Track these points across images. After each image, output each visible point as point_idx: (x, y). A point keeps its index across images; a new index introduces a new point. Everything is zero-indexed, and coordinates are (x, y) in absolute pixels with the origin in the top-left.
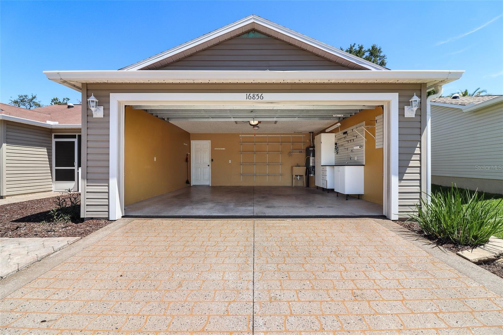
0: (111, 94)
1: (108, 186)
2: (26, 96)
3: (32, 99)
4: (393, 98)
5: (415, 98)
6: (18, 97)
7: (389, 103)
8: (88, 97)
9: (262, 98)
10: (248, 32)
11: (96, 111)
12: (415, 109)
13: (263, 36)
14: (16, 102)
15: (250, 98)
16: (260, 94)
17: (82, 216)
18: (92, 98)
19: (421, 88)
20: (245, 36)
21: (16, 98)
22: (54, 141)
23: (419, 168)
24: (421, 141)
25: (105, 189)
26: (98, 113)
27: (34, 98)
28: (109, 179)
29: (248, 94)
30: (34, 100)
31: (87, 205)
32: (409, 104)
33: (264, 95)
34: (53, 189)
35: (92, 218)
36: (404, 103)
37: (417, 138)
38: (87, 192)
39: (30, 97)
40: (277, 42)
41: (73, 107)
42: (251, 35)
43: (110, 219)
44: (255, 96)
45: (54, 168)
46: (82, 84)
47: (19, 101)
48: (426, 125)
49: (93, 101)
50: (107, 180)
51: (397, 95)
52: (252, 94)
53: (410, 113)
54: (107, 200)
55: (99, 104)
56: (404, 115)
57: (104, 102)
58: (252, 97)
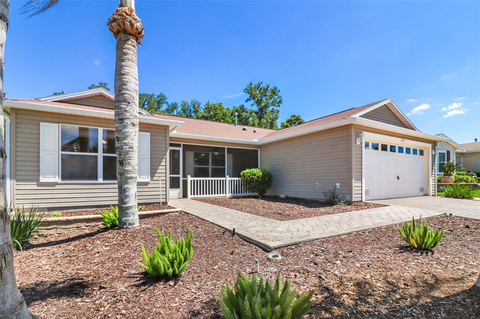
0: (363, 132)
1: (362, 183)
9: (404, 141)
13: (386, 108)
26: (359, 142)
28: (362, 179)
31: (355, 194)
38: (355, 186)
43: (363, 201)
52: (402, 139)
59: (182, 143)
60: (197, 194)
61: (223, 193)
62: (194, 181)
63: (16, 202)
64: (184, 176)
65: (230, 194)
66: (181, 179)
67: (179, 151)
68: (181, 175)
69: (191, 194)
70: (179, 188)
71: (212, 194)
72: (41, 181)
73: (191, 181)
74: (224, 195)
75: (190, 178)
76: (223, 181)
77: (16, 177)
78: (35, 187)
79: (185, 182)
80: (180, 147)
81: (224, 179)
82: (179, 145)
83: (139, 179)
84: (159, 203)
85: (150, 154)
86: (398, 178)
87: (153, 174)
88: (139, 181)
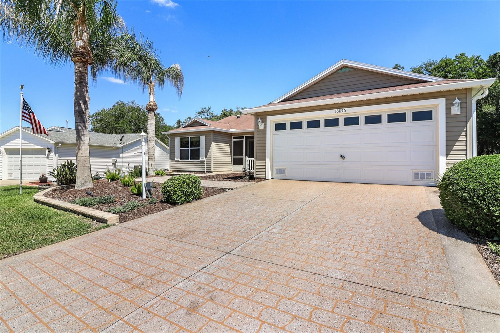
0: (267, 117)
1: (266, 162)
2: (205, 108)
3: (208, 110)
4: (441, 103)
5: (458, 101)
6: (201, 110)
7: (438, 105)
8: (257, 119)
9: (345, 111)
10: (341, 69)
11: (261, 126)
12: (458, 109)
13: (351, 69)
14: (199, 113)
15: (338, 112)
16: (344, 109)
17: (254, 177)
18: (259, 120)
19: (466, 92)
20: (340, 71)
21: (199, 110)
22: (233, 140)
23: (465, 151)
24: (466, 126)
25: (264, 164)
26: (261, 127)
27: (209, 109)
28: (266, 159)
29: (337, 110)
30: (209, 111)
31: (257, 172)
32: (453, 105)
33: (346, 109)
34: (232, 170)
35: (258, 178)
36: (450, 105)
38: (257, 165)
39: (207, 109)
40: (361, 71)
41: (240, 117)
42: (343, 70)
43: (266, 179)
44: (341, 111)
45: (233, 157)
46: (255, 113)
47: (201, 112)
49: (260, 121)
50: (265, 159)
51: (444, 100)
52: (339, 110)
53: (455, 111)
54: (265, 169)
55: (262, 122)
56: (451, 113)
57: (264, 121)
58: (339, 111)
59: (245, 136)
62: (250, 160)
63: (171, 168)
64: (245, 157)
70: (243, 165)
72: (176, 160)
75: (247, 159)
79: (245, 161)
80: (243, 138)
83: (201, 159)
84: (205, 171)
85: (205, 146)
86: (342, 157)
87: (206, 156)
88: (201, 160)
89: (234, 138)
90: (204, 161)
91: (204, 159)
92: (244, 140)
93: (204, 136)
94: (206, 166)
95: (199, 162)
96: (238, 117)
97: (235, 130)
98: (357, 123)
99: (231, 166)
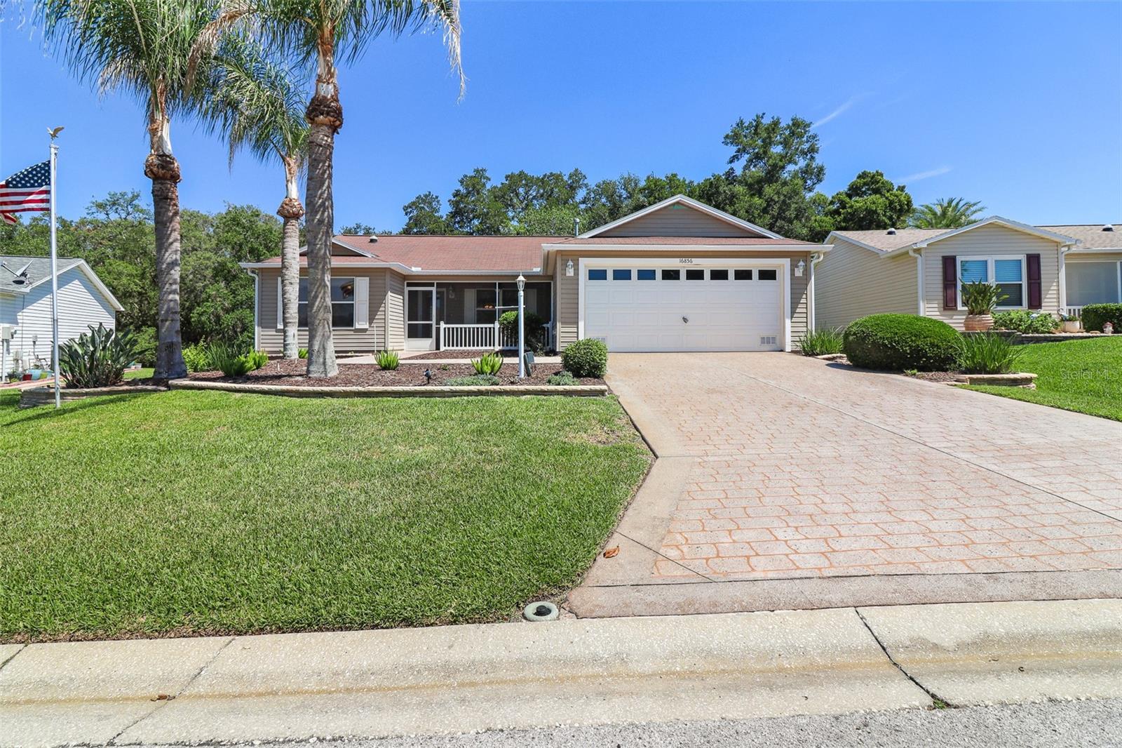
0: (579, 259)
1: (577, 328)
4: (787, 263)
5: (802, 263)
7: (783, 265)
8: (563, 260)
9: (686, 261)
12: (801, 271)
15: (682, 262)
16: (688, 259)
17: (557, 350)
19: (807, 255)
20: (671, 208)
22: (407, 289)
25: (574, 330)
26: (571, 273)
28: (578, 322)
29: (681, 259)
31: (561, 342)
32: (797, 267)
33: (693, 259)
34: (404, 348)
36: (794, 266)
37: (804, 286)
38: (561, 332)
41: (376, 240)
45: (407, 322)
46: (558, 251)
48: (811, 279)
50: (576, 323)
51: (789, 260)
52: (684, 259)
53: (799, 273)
56: (795, 275)
59: (435, 282)
60: (453, 346)
61: (490, 345)
62: (449, 329)
63: (262, 345)
64: (438, 323)
65: (501, 348)
66: (434, 327)
67: (431, 292)
68: (434, 322)
69: (445, 346)
70: (431, 337)
71: (474, 346)
72: (278, 328)
73: (445, 329)
74: (492, 348)
75: (443, 325)
76: (490, 328)
77: (261, 325)
78: (274, 333)
79: (438, 330)
80: (433, 286)
81: (491, 326)
82: (432, 285)
83: (357, 326)
84: (374, 351)
85: (369, 299)
86: (685, 320)
87: (371, 320)
88: (357, 328)
89: (409, 285)
90: (365, 330)
91: (366, 326)
92: (434, 289)
93: (368, 278)
94: (375, 341)
95: (352, 333)
96: (372, 241)
97: (419, 269)
98: (702, 278)
99: (403, 340)
